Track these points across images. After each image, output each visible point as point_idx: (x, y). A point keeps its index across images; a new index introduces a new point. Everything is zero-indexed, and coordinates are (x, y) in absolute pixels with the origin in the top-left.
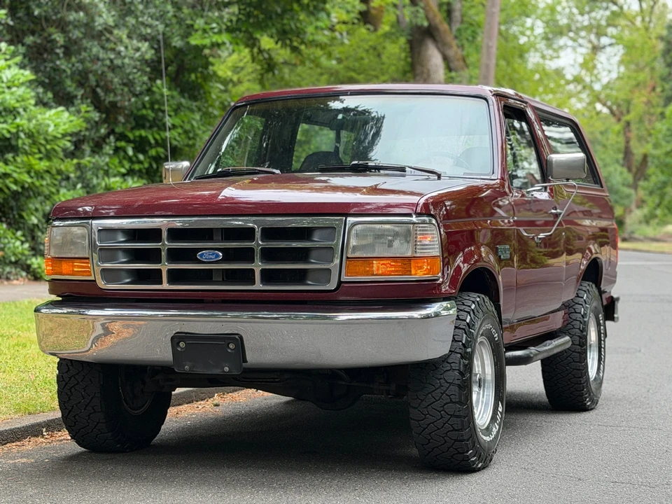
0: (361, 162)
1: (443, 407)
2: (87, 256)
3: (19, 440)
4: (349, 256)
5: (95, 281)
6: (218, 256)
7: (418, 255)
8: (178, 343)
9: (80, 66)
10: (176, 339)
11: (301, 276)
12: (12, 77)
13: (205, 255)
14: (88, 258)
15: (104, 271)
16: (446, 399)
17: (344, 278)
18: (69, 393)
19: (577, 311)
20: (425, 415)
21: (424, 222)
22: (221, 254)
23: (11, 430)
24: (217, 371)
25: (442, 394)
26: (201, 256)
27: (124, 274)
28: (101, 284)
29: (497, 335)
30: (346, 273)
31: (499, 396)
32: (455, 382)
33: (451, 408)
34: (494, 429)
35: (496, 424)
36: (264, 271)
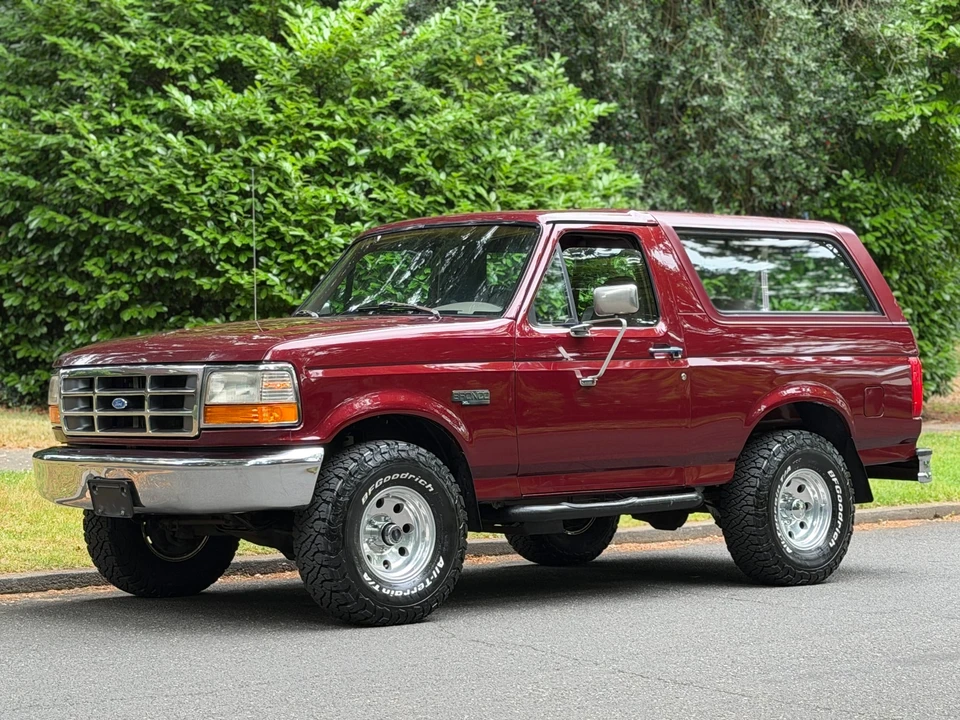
4: (207, 403)
5: (62, 427)
6: (123, 403)
7: (263, 402)
8: (91, 487)
10: (92, 484)
11: (178, 423)
12: (610, 184)
13: (116, 403)
14: (58, 406)
15: (66, 417)
17: (202, 427)
21: (281, 369)
22: (126, 402)
24: (117, 515)
25: (312, 543)
26: (114, 403)
27: (82, 421)
28: (65, 431)
29: (430, 485)
30: (205, 420)
31: (442, 551)
32: (322, 531)
33: (319, 558)
34: (422, 584)
35: (427, 580)
36: (151, 419)
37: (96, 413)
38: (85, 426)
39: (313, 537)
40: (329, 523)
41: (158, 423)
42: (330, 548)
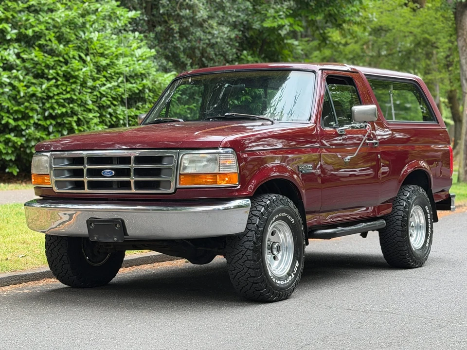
0: (230, 114)
1: (244, 262)
2: (48, 173)
3: (38, 280)
4: (181, 173)
5: (52, 188)
6: (112, 173)
7: (221, 172)
8: (91, 224)
9: (189, 45)
10: (90, 222)
11: (156, 185)
12: (142, 54)
13: (106, 173)
14: (49, 175)
15: (56, 182)
16: (245, 258)
17: (178, 186)
18: (51, 253)
19: (401, 204)
20: (235, 267)
21: (227, 152)
22: (114, 172)
23: (32, 274)
24: (111, 241)
25: (243, 255)
26: (104, 173)
27: (68, 184)
28: (56, 189)
29: (293, 220)
30: (180, 183)
31: (297, 257)
32: (251, 248)
33: (248, 264)
34: (290, 277)
35: (292, 274)
36: (136, 182)
37: (86, 179)
38: (70, 187)
39: (244, 252)
40: (254, 243)
41: (138, 185)
42: (255, 258)
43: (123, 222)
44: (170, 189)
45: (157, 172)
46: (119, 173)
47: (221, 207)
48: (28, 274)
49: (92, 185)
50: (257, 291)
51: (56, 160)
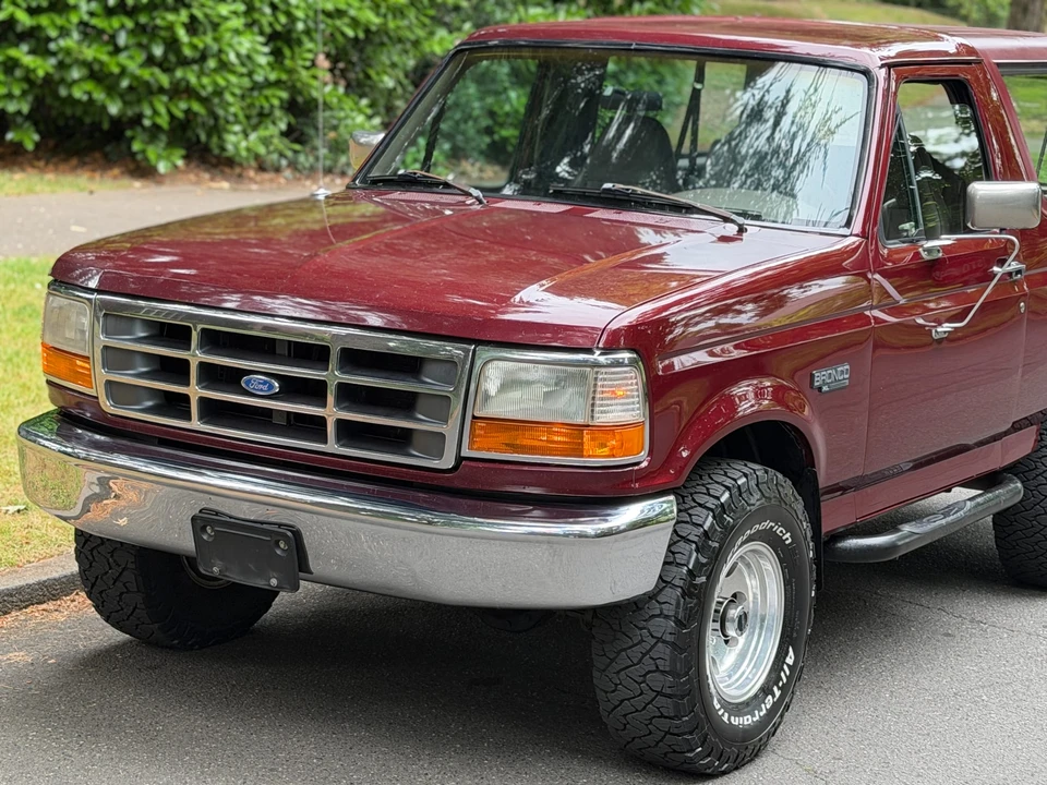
0: (617, 186)
1: (645, 676)
2: (86, 354)
4: (477, 413)
5: (97, 398)
6: (271, 387)
7: (596, 422)
8: (203, 529)
10: (201, 522)
11: (400, 440)
13: (255, 382)
14: (88, 358)
15: (109, 383)
16: (648, 664)
17: (466, 452)
18: (90, 558)
20: (616, 685)
21: (618, 364)
22: (277, 385)
24: (260, 583)
25: (644, 655)
26: (248, 382)
27: (143, 393)
28: (108, 406)
29: (788, 535)
30: (472, 442)
31: (790, 636)
32: (668, 638)
33: (657, 681)
34: (770, 697)
35: (775, 689)
36: (340, 423)
37: (195, 391)
38: (150, 403)
39: (647, 646)
40: (678, 622)
41: (348, 431)
42: (679, 666)
43: (297, 535)
44: (440, 455)
45: (405, 403)
46: (293, 388)
47: (590, 527)
48: (29, 586)
49: (211, 410)
50: (675, 751)
51: (111, 321)
